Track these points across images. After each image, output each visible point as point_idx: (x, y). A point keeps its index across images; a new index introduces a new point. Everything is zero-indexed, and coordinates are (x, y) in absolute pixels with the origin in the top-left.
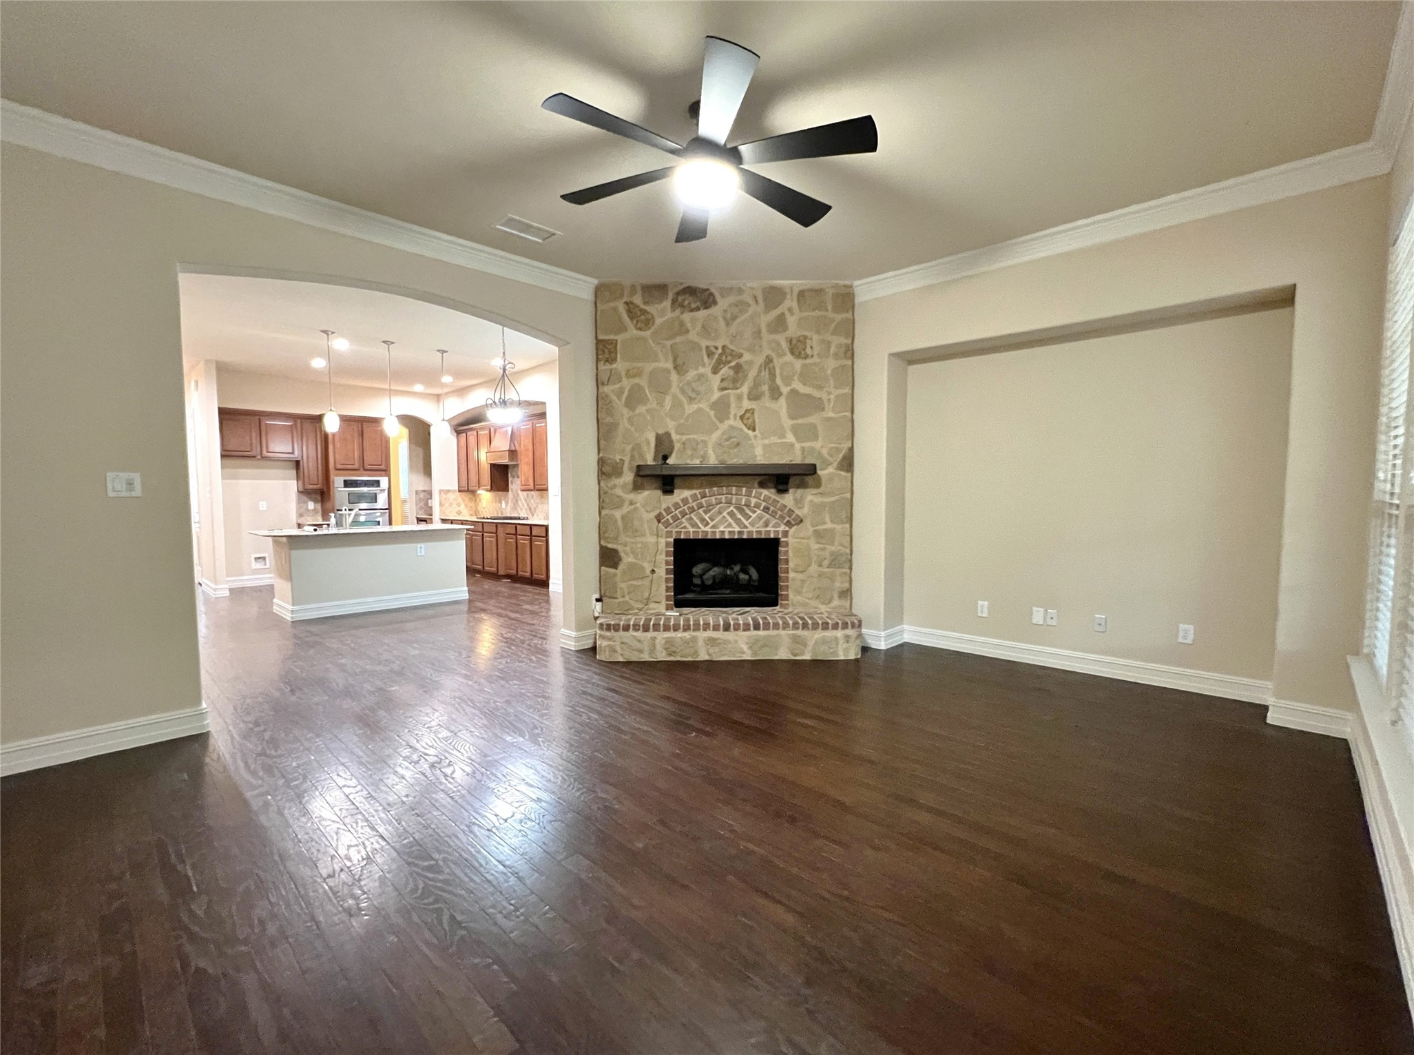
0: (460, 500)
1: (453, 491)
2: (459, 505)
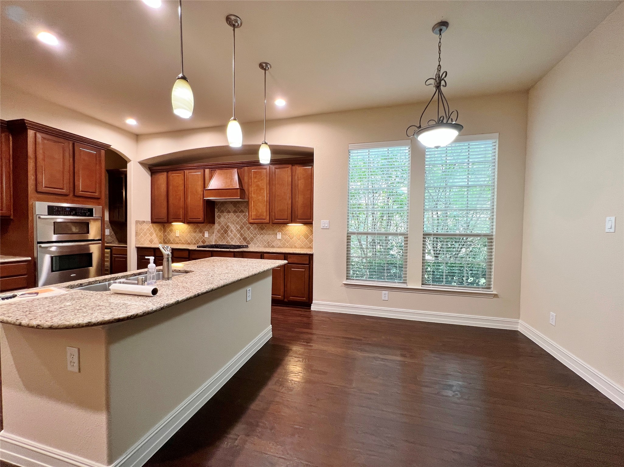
0: (152, 230)
1: (147, 222)
2: (151, 234)
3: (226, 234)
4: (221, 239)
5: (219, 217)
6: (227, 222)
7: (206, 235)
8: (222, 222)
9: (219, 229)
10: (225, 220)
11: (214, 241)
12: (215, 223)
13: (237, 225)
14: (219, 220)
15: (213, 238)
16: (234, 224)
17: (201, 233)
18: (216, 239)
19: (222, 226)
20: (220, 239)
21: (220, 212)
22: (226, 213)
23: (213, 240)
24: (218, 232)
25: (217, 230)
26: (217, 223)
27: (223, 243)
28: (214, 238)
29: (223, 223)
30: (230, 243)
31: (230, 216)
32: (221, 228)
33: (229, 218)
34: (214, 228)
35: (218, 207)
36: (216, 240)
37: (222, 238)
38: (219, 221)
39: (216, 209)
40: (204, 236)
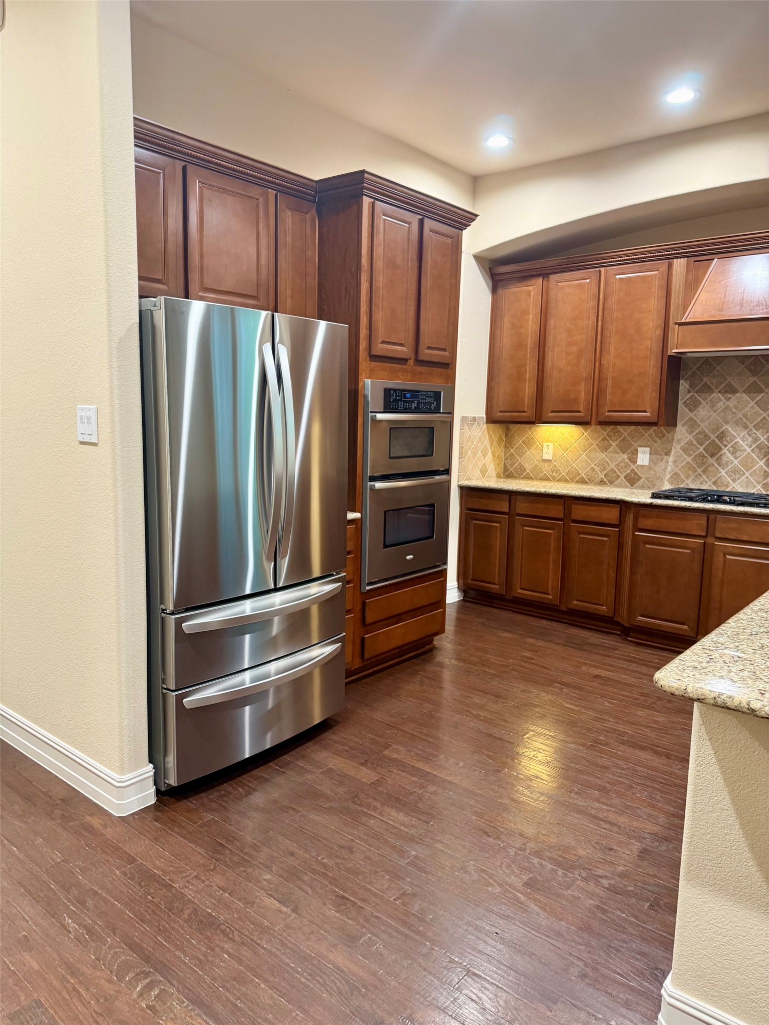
0: (486, 441)
1: (479, 421)
2: (484, 453)
3: (715, 458)
4: (696, 471)
5: (693, 405)
6: (720, 420)
7: (643, 457)
8: (703, 421)
9: (690, 443)
10: (714, 415)
11: (668, 476)
12: (675, 425)
13: (757, 430)
14: (692, 415)
15: (666, 468)
16: (746, 427)
17: (624, 453)
18: (677, 470)
19: (700, 433)
20: (690, 473)
21: (696, 392)
22: (720, 392)
23: (667, 474)
24: (685, 450)
25: (683, 444)
26: (683, 422)
27: (701, 483)
28: (669, 469)
29: (706, 423)
30: (727, 486)
31: (731, 404)
32: (697, 440)
33: (731, 409)
34: (673, 439)
35: (692, 376)
36: (675, 476)
37: (699, 471)
38: (691, 419)
39: (681, 382)
40: (634, 461)
